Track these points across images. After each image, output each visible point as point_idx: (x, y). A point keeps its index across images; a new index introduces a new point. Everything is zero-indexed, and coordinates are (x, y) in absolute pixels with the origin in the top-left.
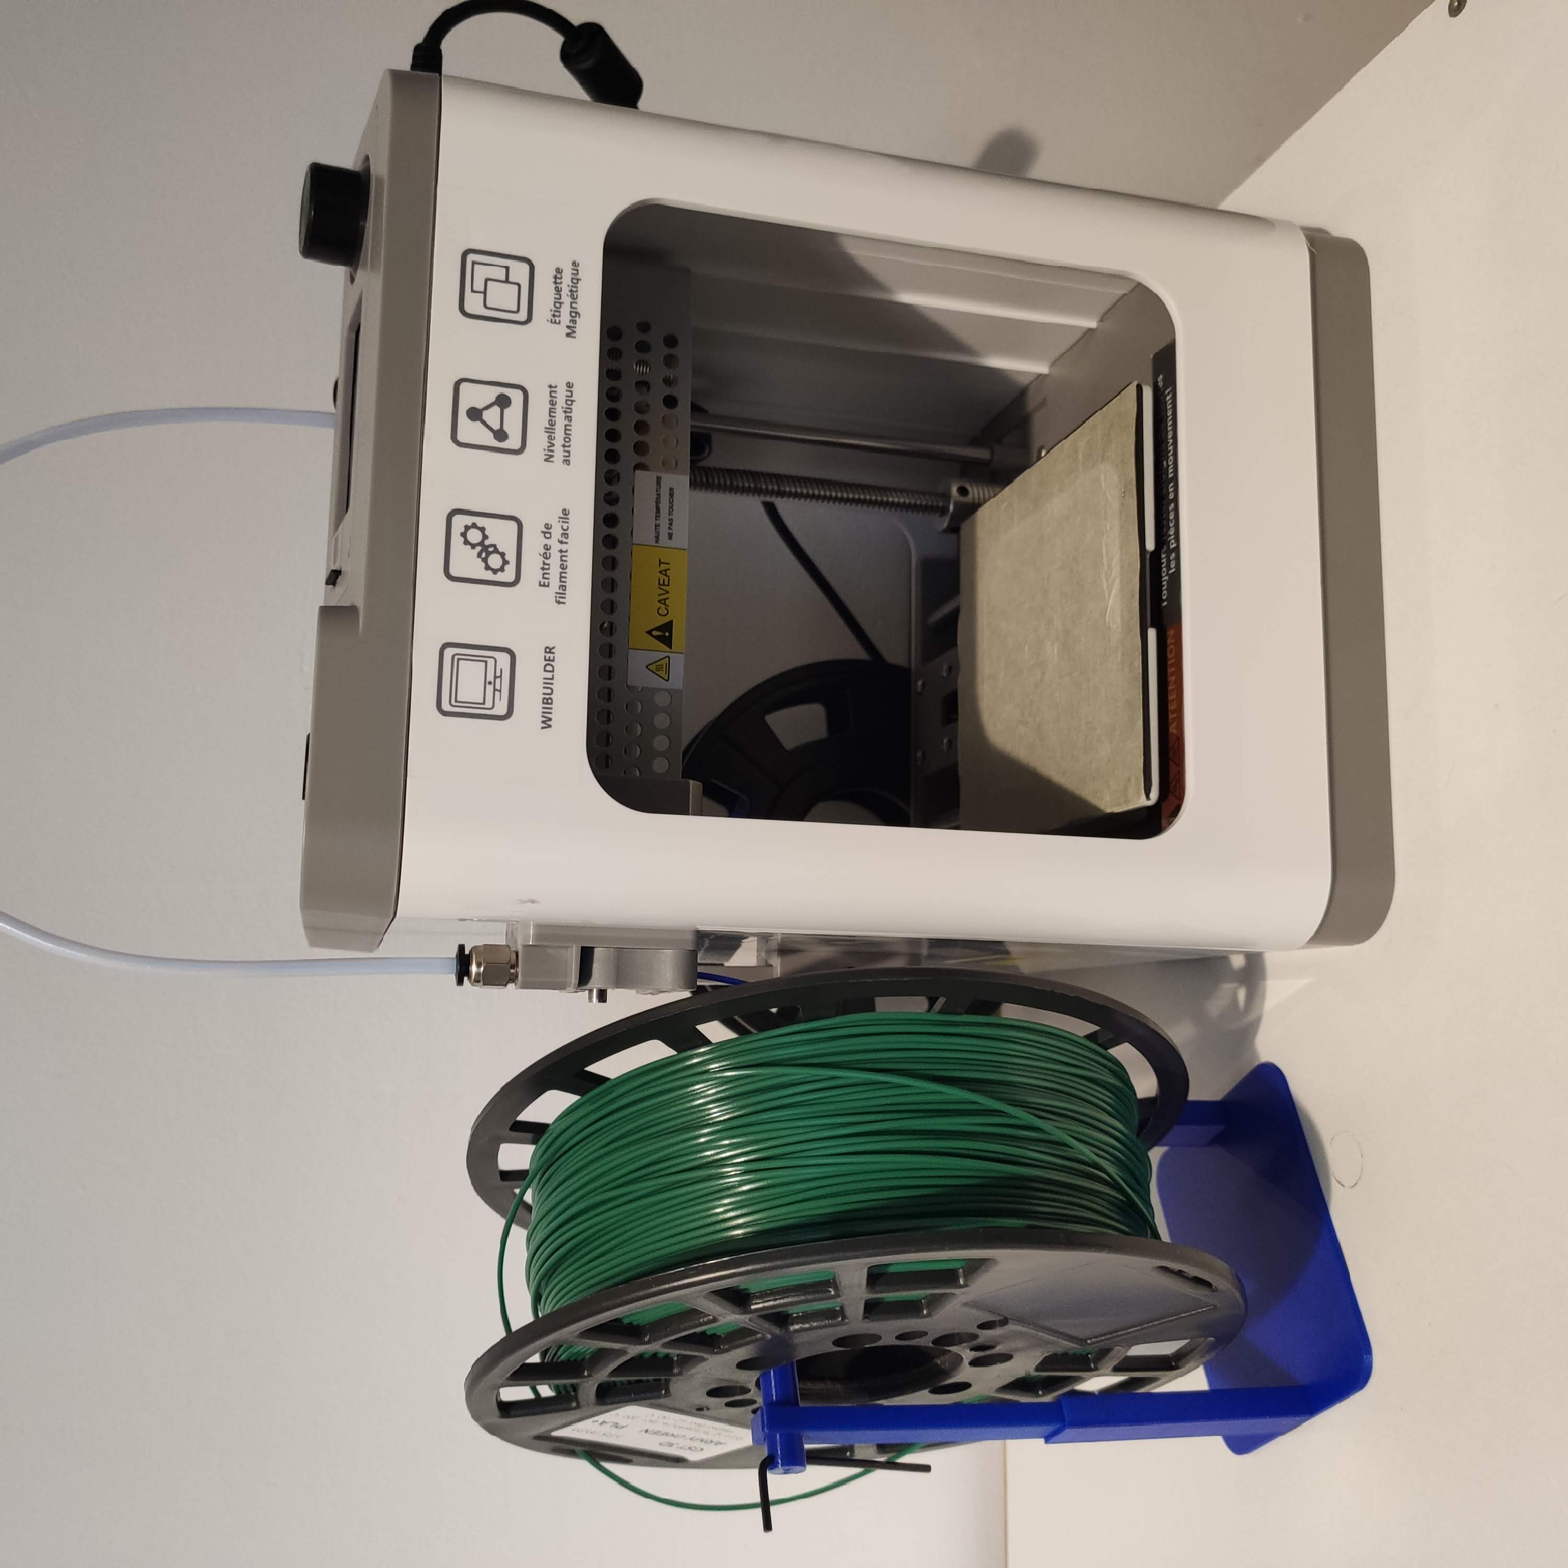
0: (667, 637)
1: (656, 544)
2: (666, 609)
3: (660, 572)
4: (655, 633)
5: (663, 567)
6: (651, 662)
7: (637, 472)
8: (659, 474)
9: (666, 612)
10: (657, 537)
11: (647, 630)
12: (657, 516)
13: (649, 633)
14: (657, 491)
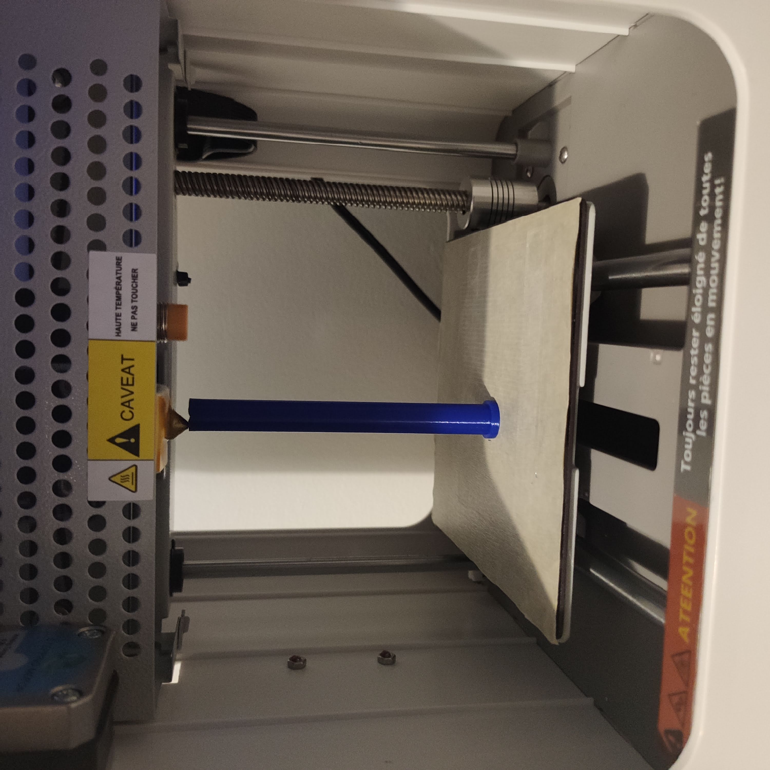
0: (132, 443)
1: (118, 338)
2: (131, 412)
3: (123, 370)
4: (119, 440)
5: (127, 364)
6: (115, 473)
7: (93, 254)
8: (119, 254)
9: (130, 415)
10: (118, 330)
11: (108, 438)
12: (118, 305)
13: (112, 440)
14: (117, 273)
